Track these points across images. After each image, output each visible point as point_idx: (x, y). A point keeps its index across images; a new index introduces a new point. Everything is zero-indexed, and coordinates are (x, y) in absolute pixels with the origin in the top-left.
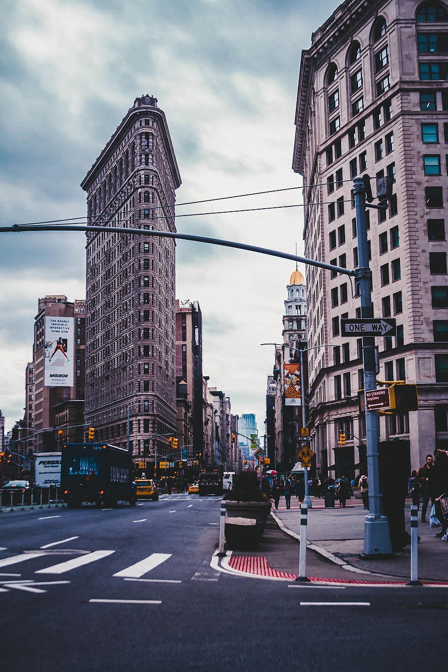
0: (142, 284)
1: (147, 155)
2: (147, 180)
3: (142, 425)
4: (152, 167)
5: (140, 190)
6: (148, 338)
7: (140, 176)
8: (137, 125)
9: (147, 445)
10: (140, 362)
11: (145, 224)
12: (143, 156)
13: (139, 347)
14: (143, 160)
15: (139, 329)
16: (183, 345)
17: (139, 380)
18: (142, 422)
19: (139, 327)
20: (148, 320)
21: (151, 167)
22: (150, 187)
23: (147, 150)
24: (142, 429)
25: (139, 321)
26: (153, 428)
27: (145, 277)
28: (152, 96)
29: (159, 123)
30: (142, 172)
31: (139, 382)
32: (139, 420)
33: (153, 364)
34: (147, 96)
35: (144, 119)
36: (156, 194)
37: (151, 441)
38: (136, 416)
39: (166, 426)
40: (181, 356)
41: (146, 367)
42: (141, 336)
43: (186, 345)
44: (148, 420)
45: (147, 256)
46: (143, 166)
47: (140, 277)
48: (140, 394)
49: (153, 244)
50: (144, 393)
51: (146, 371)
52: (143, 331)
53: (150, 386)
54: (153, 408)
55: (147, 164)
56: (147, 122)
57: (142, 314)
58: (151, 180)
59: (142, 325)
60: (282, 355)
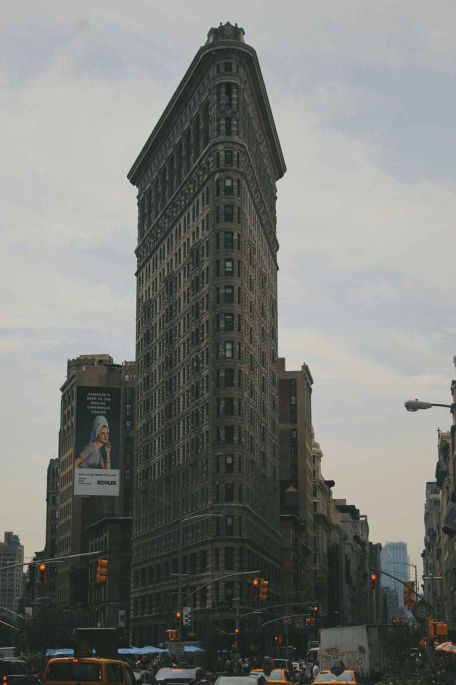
0: (222, 325)
1: (228, 120)
2: (229, 160)
3: (222, 558)
4: (238, 138)
5: (217, 176)
6: (232, 413)
7: (218, 153)
8: (213, 71)
9: (229, 591)
10: (220, 453)
11: (227, 230)
12: (223, 122)
13: (218, 429)
14: (223, 128)
15: (218, 399)
16: (292, 430)
17: (217, 483)
18: (222, 552)
19: (218, 397)
20: (232, 385)
21: (235, 138)
22: (234, 171)
23: (229, 112)
24: (222, 565)
25: (218, 386)
26: (240, 562)
27: (226, 314)
28: (236, 24)
29: (247, 67)
30: (221, 147)
31: (218, 486)
32: (217, 549)
33: (240, 456)
34: (228, 24)
35: (223, 61)
36: (244, 182)
37: (236, 583)
38: (213, 541)
39: (262, 559)
40: (289, 448)
41: (229, 461)
42: (221, 410)
43: (296, 430)
44: (232, 549)
45: (228, 280)
46: (222, 138)
47: (218, 316)
48: (219, 505)
49: (239, 262)
50: (226, 505)
51: (229, 468)
52: (223, 402)
53: (236, 494)
54: (240, 528)
55: (229, 133)
56: (228, 67)
57: (222, 374)
58: (236, 159)
59: (221, 392)
60: (451, 446)
